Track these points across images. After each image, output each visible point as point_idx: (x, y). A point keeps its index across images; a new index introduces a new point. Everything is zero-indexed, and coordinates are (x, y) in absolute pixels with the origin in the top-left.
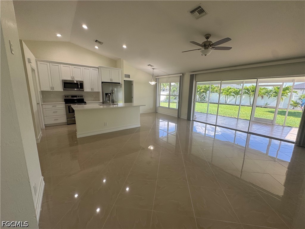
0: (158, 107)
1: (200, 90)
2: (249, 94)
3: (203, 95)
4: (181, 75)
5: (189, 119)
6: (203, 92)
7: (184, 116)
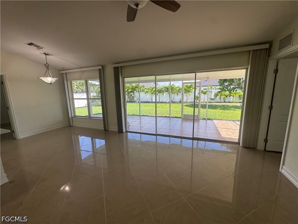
0: (72, 117)
1: (128, 90)
2: (168, 92)
3: (132, 95)
4: (101, 67)
5: (120, 131)
6: (131, 92)
7: (113, 127)
